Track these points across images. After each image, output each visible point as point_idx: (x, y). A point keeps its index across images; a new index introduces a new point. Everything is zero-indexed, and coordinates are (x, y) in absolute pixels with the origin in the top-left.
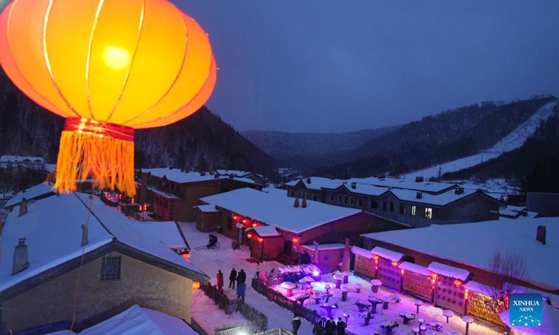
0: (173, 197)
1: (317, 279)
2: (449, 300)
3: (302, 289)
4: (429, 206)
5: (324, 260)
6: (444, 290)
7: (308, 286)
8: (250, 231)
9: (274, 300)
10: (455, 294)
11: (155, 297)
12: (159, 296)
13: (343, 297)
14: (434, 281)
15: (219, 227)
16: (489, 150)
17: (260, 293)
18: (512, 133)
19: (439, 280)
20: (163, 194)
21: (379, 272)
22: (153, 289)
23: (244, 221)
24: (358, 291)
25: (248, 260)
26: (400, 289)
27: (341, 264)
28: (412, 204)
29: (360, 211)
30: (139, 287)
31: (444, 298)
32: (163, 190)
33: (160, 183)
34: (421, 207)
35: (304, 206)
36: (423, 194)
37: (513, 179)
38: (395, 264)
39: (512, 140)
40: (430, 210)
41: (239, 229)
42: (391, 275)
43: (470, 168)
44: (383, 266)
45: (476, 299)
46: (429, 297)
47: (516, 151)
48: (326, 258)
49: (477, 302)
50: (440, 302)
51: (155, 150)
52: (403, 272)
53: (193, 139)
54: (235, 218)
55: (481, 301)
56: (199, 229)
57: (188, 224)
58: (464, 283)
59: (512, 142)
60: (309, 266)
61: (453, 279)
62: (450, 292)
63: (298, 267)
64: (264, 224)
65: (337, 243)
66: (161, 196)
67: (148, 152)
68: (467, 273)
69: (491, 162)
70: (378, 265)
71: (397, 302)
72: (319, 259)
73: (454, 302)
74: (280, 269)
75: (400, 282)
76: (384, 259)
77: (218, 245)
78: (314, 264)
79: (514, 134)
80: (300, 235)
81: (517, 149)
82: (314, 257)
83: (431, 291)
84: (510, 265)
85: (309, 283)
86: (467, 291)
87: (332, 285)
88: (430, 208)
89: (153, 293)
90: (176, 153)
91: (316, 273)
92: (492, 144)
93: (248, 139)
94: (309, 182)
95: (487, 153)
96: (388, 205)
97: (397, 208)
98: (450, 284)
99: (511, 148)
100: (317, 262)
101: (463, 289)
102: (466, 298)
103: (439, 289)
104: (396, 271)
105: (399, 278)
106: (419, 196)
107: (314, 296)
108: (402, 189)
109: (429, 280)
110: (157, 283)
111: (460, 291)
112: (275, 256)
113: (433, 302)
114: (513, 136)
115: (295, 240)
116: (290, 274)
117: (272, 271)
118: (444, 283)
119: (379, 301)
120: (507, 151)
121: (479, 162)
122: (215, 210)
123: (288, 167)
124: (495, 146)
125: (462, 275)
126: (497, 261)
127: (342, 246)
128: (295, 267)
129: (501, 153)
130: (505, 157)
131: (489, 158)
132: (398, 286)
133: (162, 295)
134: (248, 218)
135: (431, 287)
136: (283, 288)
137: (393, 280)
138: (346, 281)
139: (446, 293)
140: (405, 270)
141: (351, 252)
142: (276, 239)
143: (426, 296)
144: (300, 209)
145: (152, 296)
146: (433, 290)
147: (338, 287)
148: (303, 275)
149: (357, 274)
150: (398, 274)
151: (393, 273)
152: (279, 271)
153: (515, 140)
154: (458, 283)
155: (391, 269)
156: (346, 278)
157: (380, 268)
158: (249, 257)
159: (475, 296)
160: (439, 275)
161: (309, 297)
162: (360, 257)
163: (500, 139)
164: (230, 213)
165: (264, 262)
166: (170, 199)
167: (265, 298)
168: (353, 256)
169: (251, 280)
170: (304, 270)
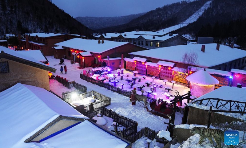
0: (41, 44)
1: (109, 73)
2: (166, 76)
3: (103, 77)
4: (158, 41)
5: (112, 64)
6: (164, 72)
7: (106, 75)
8: (78, 54)
9: (90, 82)
10: (168, 73)
11: (30, 80)
12: (32, 80)
13: (121, 78)
14: (160, 69)
15: (64, 56)
16: (184, 22)
17: (84, 79)
18: (193, 15)
19: (162, 69)
20: (37, 44)
21: (137, 68)
22: (29, 76)
23: (76, 51)
24: (128, 76)
25: (79, 68)
26: (146, 74)
27: (120, 66)
28: (151, 41)
29: (128, 43)
30: (21, 76)
31: (164, 76)
32: (36, 42)
33: (35, 39)
34: (155, 42)
35: (103, 42)
36: (156, 37)
37: (193, 35)
38: (143, 63)
39: (193, 18)
40: (159, 43)
41: (74, 55)
42: (142, 69)
43: (175, 30)
44: (138, 65)
45: (177, 74)
46: (158, 76)
47: (194, 23)
48: (113, 64)
49: (177, 76)
50: (163, 77)
51: (33, 27)
52: (147, 67)
53: (51, 21)
54: (71, 50)
55: (179, 75)
56: (56, 58)
57: (51, 56)
58: (172, 68)
59: (193, 19)
60: (106, 67)
61: (168, 67)
62: (166, 73)
63: (101, 68)
64: (85, 51)
65: (118, 57)
66: (36, 45)
67: (30, 28)
68: (174, 64)
69: (184, 27)
70: (136, 65)
71: (145, 79)
72: (110, 64)
73: (168, 77)
74: (93, 69)
75: (146, 71)
76: (139, 61)
77: (64, 63)
78: (108, 66)
79: (194, 16)
80: (101, 54)
81: (195, 22)
82: (108, 63)
83: (159, 73)
84: (191, 57)
85: (106, 74)
86: (173, 71)
87: (117, 75)
88: (159, 42)
89: (29, 78)
90: (44, 28)
91: (109, 70)
92: (185, 20)
93: (78, 21)
94: (106, 35)
95: (183, 24)
96: (141, 42)
97: (144, 43)
98: (167, 69)
99: (192, 21)
100: (109, 65)
101: (172, 71)
102: (173, 74)
103: (162, 72)
104: (144, 66)
105: (145, 70)
106: (154, 38)
107: (108, 79)
108: (146, 35)
109: (158, 69)
110: (30, 74)
111: (170, 72)
112: (90, 65)
113: (159, 78)
114: (193, 16)
115: (99, 57)
116: (97, 71)
117: (89, 70)
118: (164, 69)
119: (137, 78)
120: (191, 23)
121: (179, 28)
122: (62, 48)
123: (97, 33)
124: (186, 21)
125: (172, 65)
126: (186, 56)
127: (121, 58)
128: (99, 68)
129: (188, 24)
130: (190, 25)
131: (184, 26)
132: (145, 73)
133: (33, 80)
134: (77, 50)
135: (159, 72)
136: (95, 77)
137: (143, 71)
138: (122, 73)
139: (165, 74)
140: (148, 66)
141: (124, 60)
142: (90, 57)
143: (157, 76)
144: (101, 44)
145: (28, 80)
146: (160, 73)
147: (119, 75)
148: (103, 71)
149: (127, 70)
150: (145, 68)
151: (142, 67)
152: (92, 70)
153: (194, 18)
154: (170, 69)
155: (142, 66)
156: (122, 71)
157: (137, 66)
158: (79, 67)
159: (177, 73)
160: (162, 66)
161: (106, 79)
162: (128, 62)
163: (188, 18)
164: (69, 49)
165: (86, 68)
166: (40, 45)
167: (86, 81)
168: (125, 62)
169: (80, 75)
170: (104, 69)
